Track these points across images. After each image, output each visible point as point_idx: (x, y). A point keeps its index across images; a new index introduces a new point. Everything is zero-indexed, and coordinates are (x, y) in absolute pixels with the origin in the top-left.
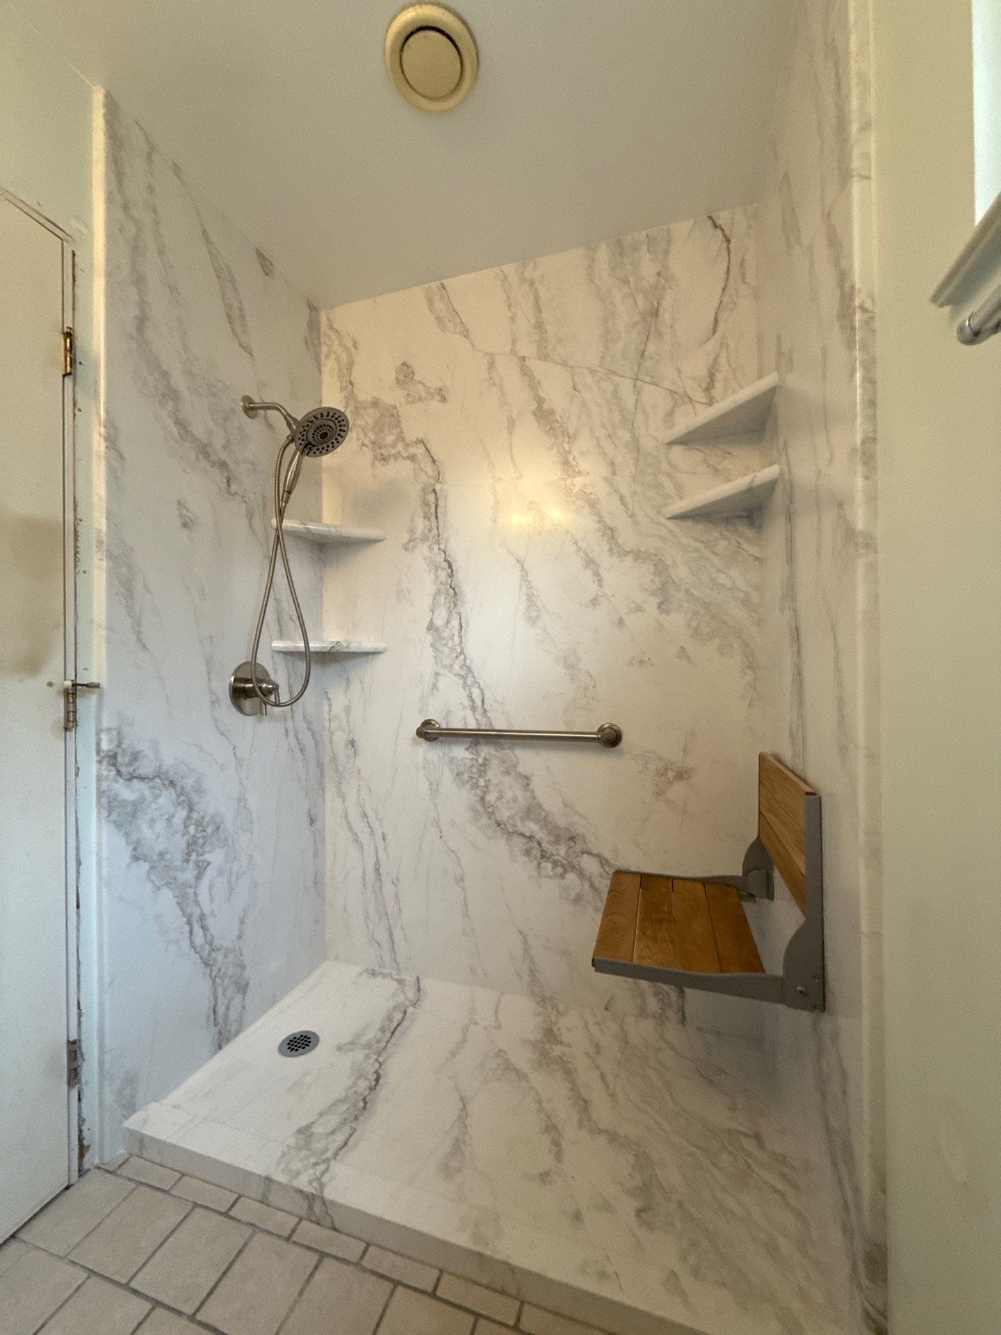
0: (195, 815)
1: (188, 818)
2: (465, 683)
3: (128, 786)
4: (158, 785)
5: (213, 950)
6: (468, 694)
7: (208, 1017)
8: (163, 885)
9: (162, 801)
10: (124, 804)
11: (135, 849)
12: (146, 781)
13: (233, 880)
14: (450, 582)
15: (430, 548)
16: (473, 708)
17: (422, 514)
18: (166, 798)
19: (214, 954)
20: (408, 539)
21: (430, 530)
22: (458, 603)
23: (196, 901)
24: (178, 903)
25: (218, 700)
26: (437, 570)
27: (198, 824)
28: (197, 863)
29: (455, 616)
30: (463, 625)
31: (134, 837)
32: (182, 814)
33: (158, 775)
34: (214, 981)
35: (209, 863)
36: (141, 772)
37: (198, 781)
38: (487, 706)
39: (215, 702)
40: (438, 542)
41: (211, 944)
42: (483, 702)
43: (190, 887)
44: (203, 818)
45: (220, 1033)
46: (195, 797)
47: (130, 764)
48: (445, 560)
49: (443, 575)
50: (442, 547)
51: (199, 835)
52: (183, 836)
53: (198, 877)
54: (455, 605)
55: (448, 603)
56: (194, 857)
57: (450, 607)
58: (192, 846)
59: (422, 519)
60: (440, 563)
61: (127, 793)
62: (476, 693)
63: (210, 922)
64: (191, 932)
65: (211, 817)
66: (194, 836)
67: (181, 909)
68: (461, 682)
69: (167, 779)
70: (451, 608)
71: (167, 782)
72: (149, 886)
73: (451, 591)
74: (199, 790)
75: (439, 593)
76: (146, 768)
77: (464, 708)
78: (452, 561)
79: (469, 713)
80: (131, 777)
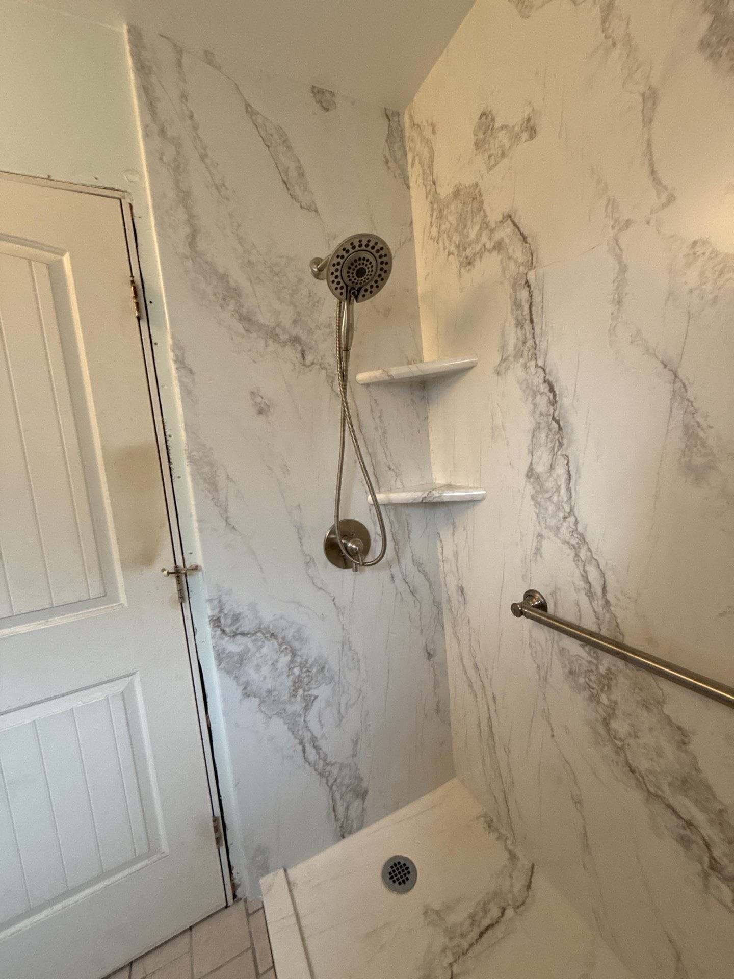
0: (298, 659)
1: (292, 661)
2: (577, 555)
3: (233, 641)
4: (261, 638)
5: (328, 765)
6: (582, 572)
7: (329, 815)
8: (274, 715)
9: (265, 650)
10: (230, 655)
11: (245, 688)
12: (249, 636)
13: (342, 710)
14: (552, 411)
15: (525, 367)
16: (590, 594)
17: (513, 322)
18: (269, 648)
19: (328, 768)
20: (500, 359)
21: (524, 342)
22: (565, 441)
23: (307, 727)
24: (289, 729)
25: (312, 560)
26: (534, 397)
27: (302, 666)
28: (304, 698)
29: (561, 461)
30: (573, 473)
31: (243, 679)
32: (285, 659)
33: (259, 630)
34: (331, 788)
35: (316, 697)
36: (242, 629)
37: (298, 631)
38: (610, 596)
39: (310, 562)
40: (534, 357)
41: (325, 760)
42: (604, 589)
43: (300, 716)
44: (306, 661)
45: (342, 826)
46: (297, 645)
47: (232, 624)
48: (545, 381)
49: (543, 402)
50: (540, 363)
51: (304, 675)
52: (288, 676)
53: (306, 709)
54: (561, 445)
55: (551, 442)
56: (300, 692)
57: (553, 448)
58: (297, 684)
59: (513, 330)
60: (538, 386)
61: (233, 647)
62: (593, 574)
63: (322, 743)
64: (304, 751)
65: (315, 659)
66: (299, 676)
67: (293, 733)
68: (572, 553)
69: (268, 632)
70: (556, 449)
71: (268, 635)
72: (260, 716)
73: (555, 425)
74: (300, 638)
75: (539, 427)
76: (247, 624)
77: (577, 590)
78: (554, 381)
79: (584, 600)
80: (235, 635)
